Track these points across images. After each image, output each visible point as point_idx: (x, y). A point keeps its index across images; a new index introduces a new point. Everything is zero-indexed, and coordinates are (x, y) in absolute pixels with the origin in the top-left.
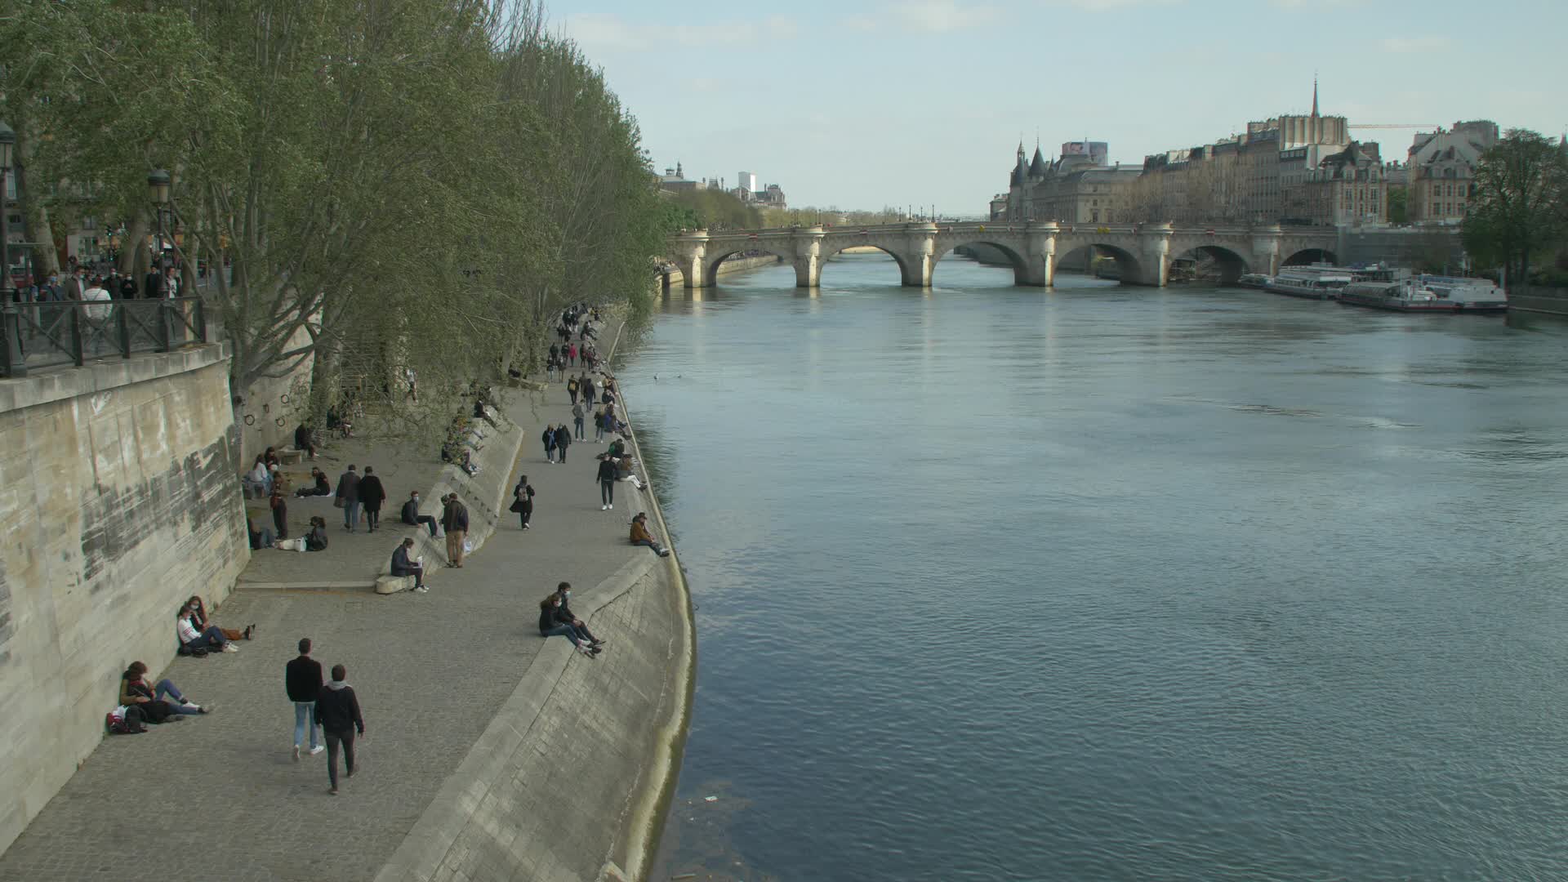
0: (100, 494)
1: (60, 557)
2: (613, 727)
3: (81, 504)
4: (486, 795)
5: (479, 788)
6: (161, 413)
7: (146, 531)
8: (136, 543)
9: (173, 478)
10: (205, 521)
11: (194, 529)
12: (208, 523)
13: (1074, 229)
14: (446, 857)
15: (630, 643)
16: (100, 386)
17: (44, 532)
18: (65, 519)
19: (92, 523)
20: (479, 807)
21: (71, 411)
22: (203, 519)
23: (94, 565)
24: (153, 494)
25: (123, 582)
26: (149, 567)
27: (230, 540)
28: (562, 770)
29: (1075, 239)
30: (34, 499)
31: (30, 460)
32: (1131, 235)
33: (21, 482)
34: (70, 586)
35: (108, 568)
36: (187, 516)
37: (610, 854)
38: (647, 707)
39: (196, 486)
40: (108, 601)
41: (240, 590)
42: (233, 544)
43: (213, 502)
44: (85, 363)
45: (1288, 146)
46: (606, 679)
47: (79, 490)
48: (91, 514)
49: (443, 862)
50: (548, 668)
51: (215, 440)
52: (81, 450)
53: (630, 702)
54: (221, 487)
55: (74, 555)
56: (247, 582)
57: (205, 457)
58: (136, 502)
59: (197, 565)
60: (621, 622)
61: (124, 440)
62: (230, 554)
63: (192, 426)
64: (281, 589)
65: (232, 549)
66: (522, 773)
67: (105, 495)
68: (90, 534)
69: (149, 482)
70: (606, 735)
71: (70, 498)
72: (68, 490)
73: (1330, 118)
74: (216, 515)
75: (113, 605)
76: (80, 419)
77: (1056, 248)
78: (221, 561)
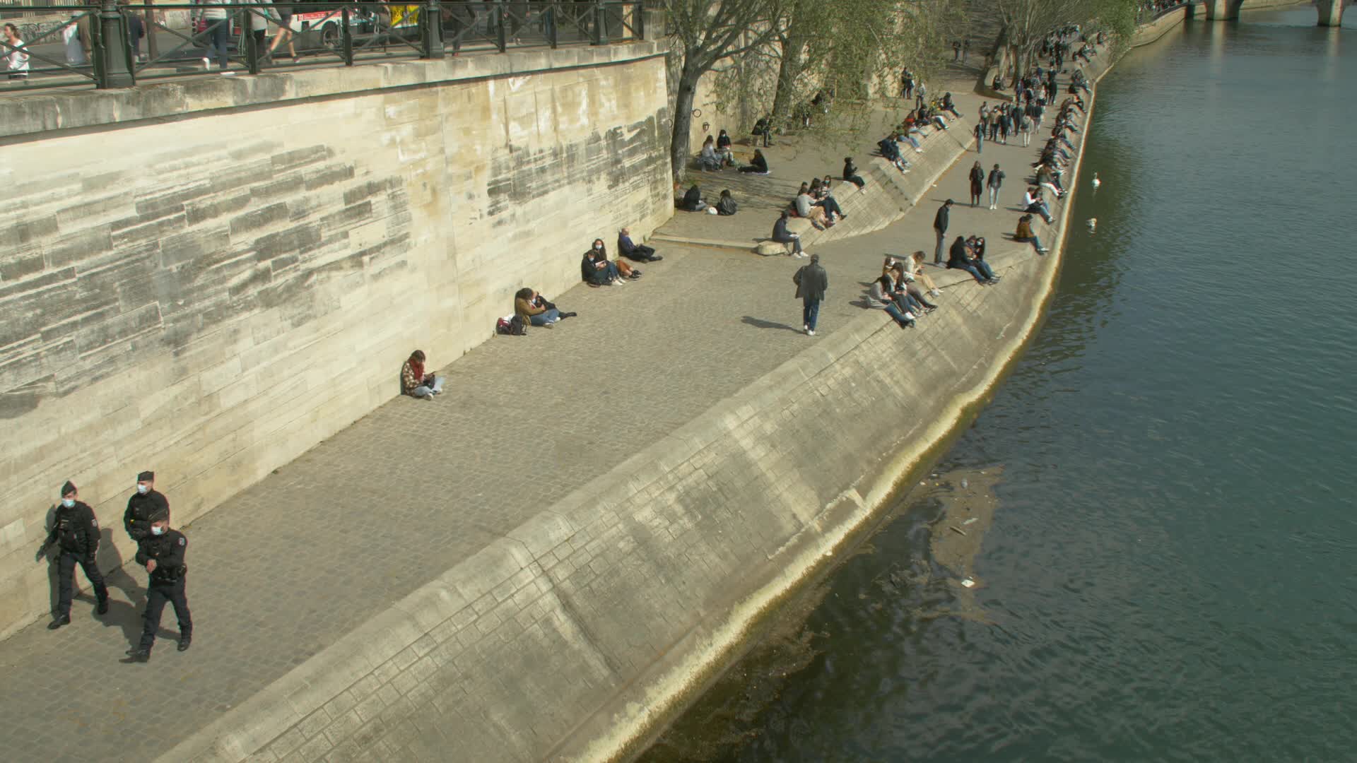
0: (511, 151)
1: (464, 196)
2: (908, 386)
3: (490, 158)
4: (751, 417)
5: (746, 411)
6: (584, 93)
7: (557, 184)
8: (546, 192)
9: (592, 145)
10: (623, 182)
11: (610, 187)
12: (627, 184)
14: (693, 457)
15: (959, 320)
16: (515, 70)
17: (450, 178)
18: (472, 168)
19: (500, 173)
20: (741, 425)
21: (487, 87)
22: (621, 180)
23: (499, 206)
24: (568, 156)
25: (528, 221)
26: (558, 212)
27: (650, 200)
28: (838, 410)
30: (442, 151)
31: (441, 122)
33: (429, 138)
34: (472, 219)
35: (510, 207)
36: (603, 176)
37: (856, 483)
38: (952, 374)
39: (616, 153)
40: (510, 235)
41: (654, 240)
42: (654, 203)
43: (635, 169)
44: (507, 50)
46: (918, 346)
47: (488, 148)
48: (500, 166)
49: (688, 460)
50: (858, 330)
51: (643, 119)
52: (494, 117)
53: (935, 368)
54: (645, 156)
55: (479, 197)
56: (661, 234)
57: (629, 131)
58: (548, 161)
59: (611, 216)
60: (958, 302)
61: (540, 113)
62: (649, 211)
63: (618, 106)
64: (684, 243)
65: (651, 207)
66: (796, 406)
67: (515, 154)
68: (496, 182)
69: (564, 147)
70: (897, 390)
71: (479, 153)
72: (478, 147)
74: (636, 178)
75: (515, 237)
76: (496, 94)
78: (638, 216)
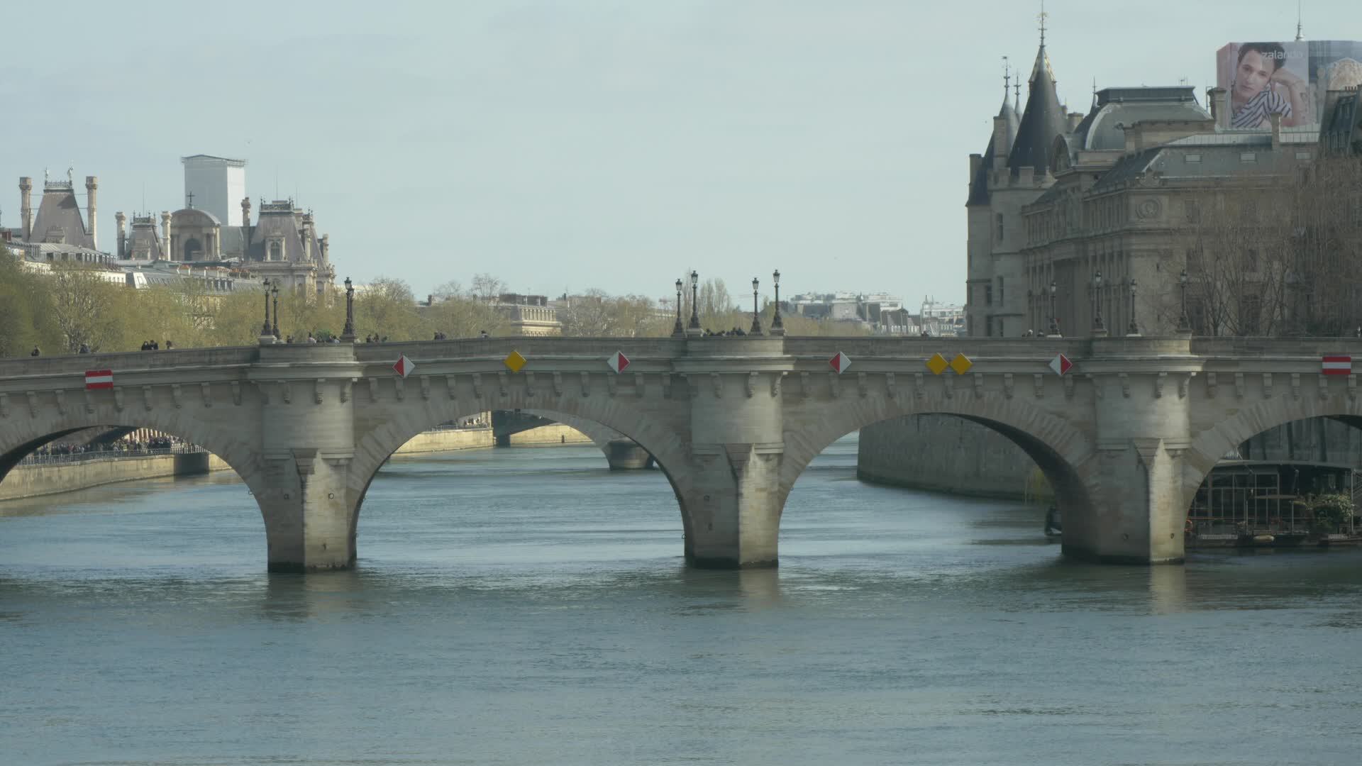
32: (1050, 377)
77: (785, 430)
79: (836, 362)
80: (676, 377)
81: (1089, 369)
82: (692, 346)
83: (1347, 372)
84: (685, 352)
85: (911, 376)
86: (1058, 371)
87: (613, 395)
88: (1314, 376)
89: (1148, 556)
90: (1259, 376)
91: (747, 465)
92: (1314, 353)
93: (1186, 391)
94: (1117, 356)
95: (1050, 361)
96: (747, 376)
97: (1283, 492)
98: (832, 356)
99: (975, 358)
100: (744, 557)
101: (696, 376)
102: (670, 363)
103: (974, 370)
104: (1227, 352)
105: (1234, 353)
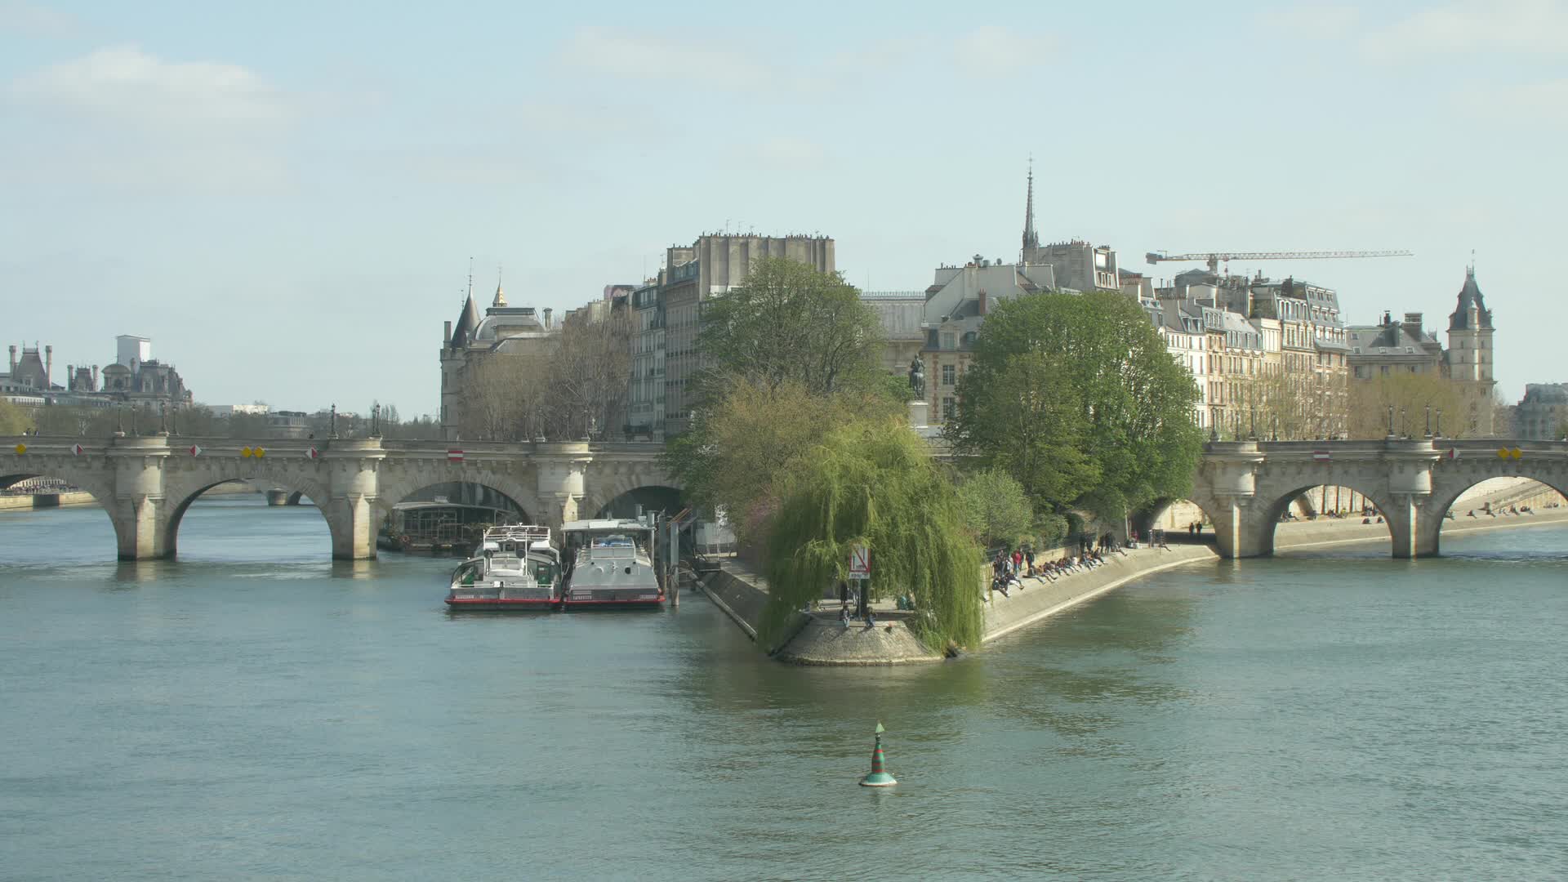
13: (198, 450)
29: (202, 467)
32: (306, 460)
45: (716, 290)
73: (800, 238)
77: (166, 487)
79: (193, 451)
80: (107, 458)
81: (327, 456)
82: (117, 441)
83: (460, 459)
84: (113, 445)
85: (233, 459)
86: (311, 457)
87: (75, 467)
88: (445, 462)
89: (353, 555)
90: (416, 460)
91: (142, 505)
92: (444, 449)
93: (377, 467)
94: (340, 450)
95: (306, 452)
96: (144, 457)
97: (458, 522)
98: (191, 448)
99: (267, 449)
100: (140, 554)
101: (118, 457)
102: (105, 450)
103: (267, 455)
104: (400, 448)
105: (404, 448)
